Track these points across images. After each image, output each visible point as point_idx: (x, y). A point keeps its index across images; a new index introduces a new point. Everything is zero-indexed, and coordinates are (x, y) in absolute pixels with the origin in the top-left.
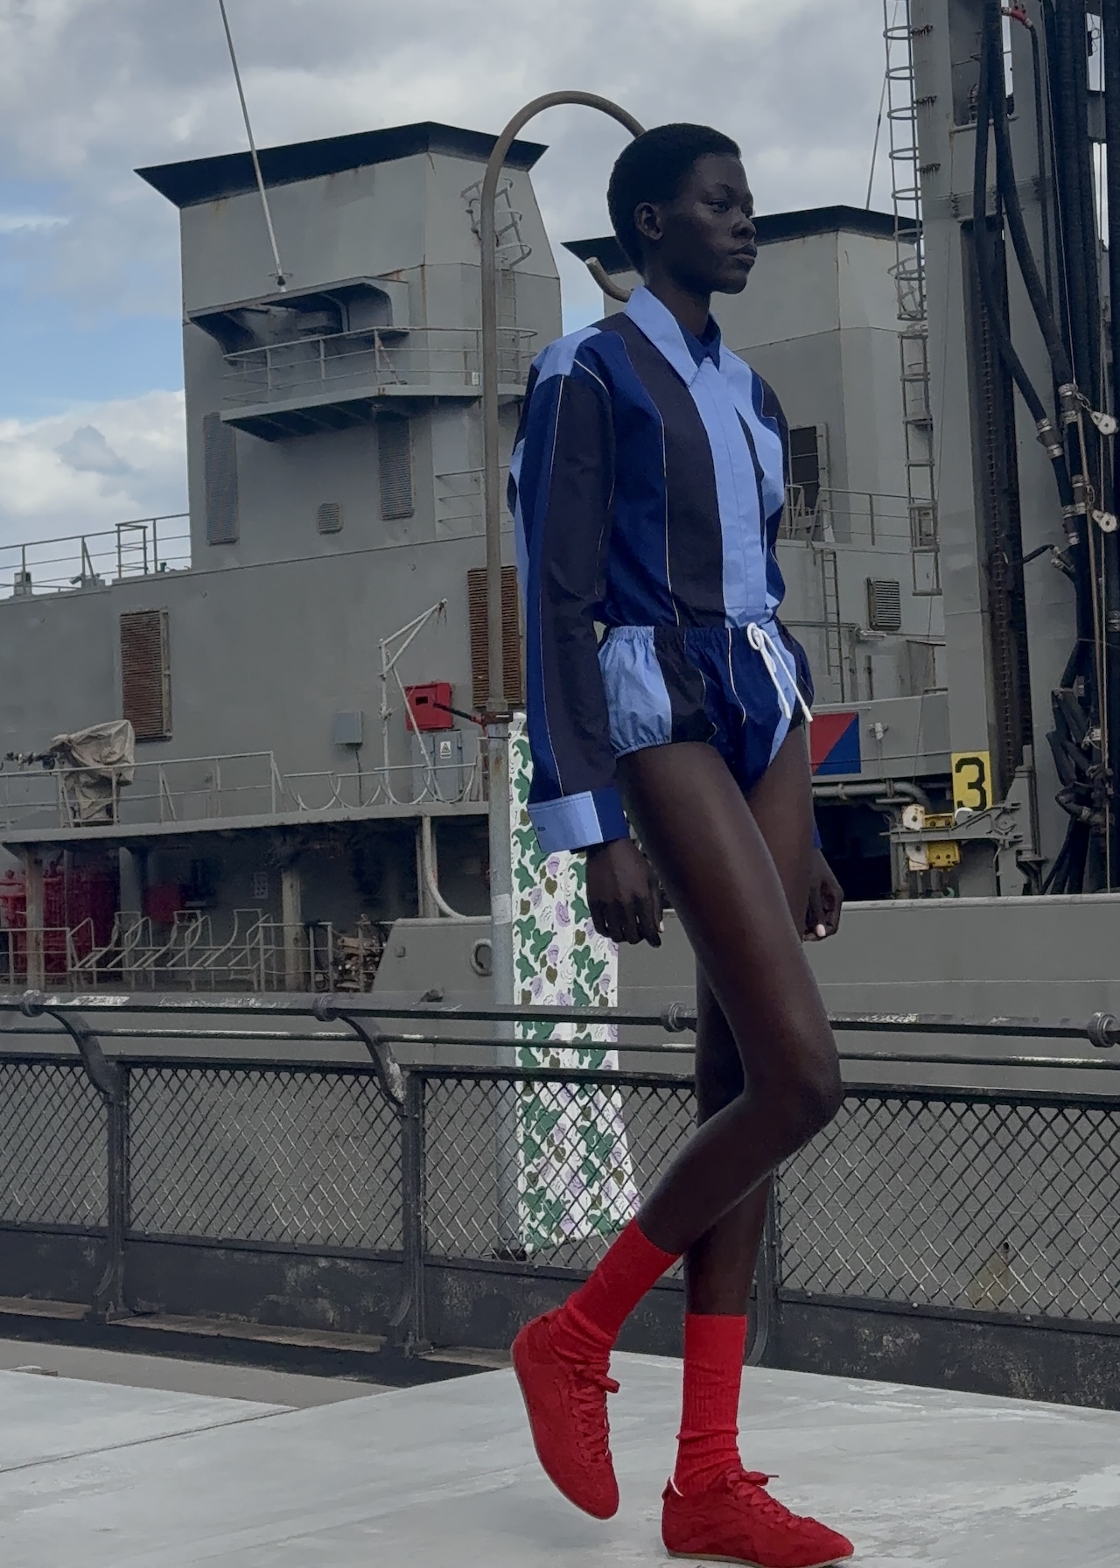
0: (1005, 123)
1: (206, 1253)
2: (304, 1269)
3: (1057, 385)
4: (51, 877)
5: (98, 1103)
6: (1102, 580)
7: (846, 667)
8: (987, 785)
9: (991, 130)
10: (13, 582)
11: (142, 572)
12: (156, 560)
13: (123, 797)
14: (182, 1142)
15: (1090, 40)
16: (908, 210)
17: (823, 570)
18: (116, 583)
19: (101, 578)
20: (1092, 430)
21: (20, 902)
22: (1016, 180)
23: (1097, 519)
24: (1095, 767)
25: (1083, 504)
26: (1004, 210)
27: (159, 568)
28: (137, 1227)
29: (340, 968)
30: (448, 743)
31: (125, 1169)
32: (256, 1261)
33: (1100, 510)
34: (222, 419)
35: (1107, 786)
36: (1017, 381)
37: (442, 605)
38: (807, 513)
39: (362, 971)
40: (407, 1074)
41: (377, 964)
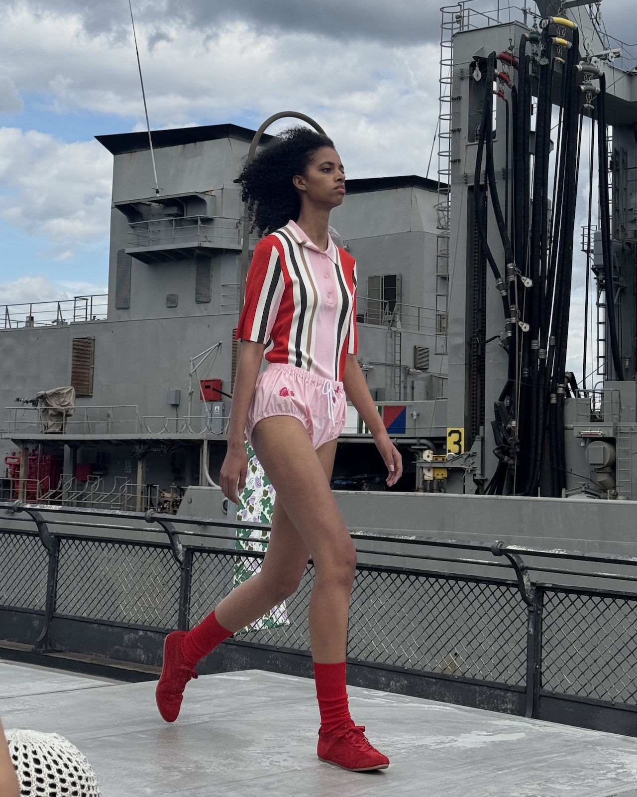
0: (491, 142)
1: (89, 625)
2: (132, 635)
3: (506, 263)
4: (32, 456)
5: (45, 554)
6: (521, 353)
7: (402, 385)
8: (462, 443)
9: (485, 146)
10: (25, 321)
11: (84, 320)
12: (91, 315)
13: (68, 422)
14: (82, 574)
15: (532, 108)
16: (445, 180)
17: (395, 340)
18: (72, 324)
19: (66, 321)
20: (521, 285)
21: (17, 467)
22: (495, 169)
23: (520, 326)
24: (512, 438)
25: (514, 318)
26: (488, 182)
27: (92, 319)
28: (58, 611)
29: (161, 506)
30: (218, 407)
31: (55, 585)
32: (111, 630)
33: (522, 321)
34: (126, 252)
35: (517, 447)
36: (489, 260)
37: (220, 344)
38: (389, 314)
39: (171, 509)
40: (185, 549)
41: (178, 506)
